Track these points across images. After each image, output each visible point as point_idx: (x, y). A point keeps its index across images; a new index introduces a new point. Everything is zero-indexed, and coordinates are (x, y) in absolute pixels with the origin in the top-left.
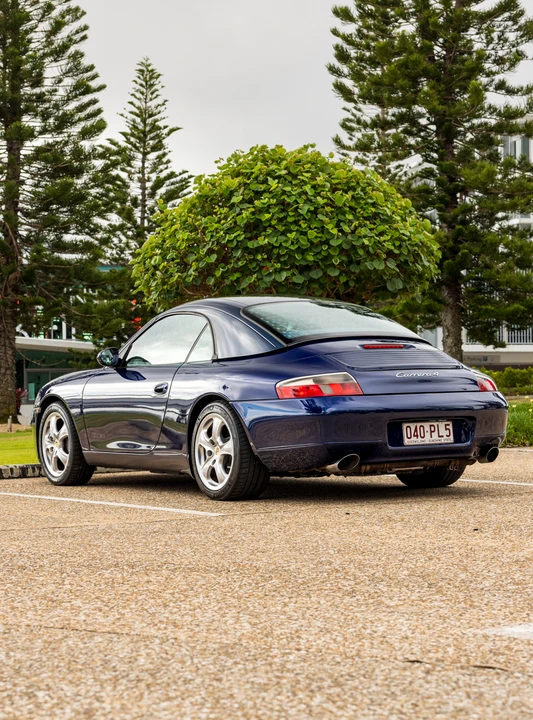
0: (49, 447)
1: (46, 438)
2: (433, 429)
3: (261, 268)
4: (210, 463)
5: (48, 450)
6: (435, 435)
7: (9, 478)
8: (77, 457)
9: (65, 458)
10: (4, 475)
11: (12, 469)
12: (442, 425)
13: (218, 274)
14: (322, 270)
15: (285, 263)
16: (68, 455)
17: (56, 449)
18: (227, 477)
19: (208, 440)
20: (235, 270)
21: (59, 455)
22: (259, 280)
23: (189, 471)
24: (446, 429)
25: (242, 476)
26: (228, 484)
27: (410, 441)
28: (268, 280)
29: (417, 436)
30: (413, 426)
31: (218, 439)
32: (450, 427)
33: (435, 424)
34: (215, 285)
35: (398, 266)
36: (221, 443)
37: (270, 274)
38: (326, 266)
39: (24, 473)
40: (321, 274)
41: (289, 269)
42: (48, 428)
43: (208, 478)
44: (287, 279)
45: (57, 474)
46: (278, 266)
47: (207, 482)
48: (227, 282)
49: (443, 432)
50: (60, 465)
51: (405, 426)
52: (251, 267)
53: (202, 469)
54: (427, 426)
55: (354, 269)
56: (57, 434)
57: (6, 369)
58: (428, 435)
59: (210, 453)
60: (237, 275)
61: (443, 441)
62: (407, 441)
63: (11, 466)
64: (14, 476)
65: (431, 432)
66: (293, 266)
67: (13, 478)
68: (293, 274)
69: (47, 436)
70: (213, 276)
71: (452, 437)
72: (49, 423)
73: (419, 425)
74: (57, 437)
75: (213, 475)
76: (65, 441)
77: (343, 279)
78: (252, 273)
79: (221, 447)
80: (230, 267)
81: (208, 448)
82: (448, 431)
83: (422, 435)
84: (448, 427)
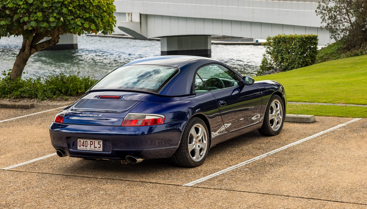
6: (93, 146)
12: (96, 142)
27: (80, 148)
29: (84, 146)
30: (82, 141)
49: (97, 145)
51: (78, 140)
54: (89, 141)
65: (91, 144)
73: (85, 140)
82: (100, 145)
83: (86, 146)
84: (99, 143)
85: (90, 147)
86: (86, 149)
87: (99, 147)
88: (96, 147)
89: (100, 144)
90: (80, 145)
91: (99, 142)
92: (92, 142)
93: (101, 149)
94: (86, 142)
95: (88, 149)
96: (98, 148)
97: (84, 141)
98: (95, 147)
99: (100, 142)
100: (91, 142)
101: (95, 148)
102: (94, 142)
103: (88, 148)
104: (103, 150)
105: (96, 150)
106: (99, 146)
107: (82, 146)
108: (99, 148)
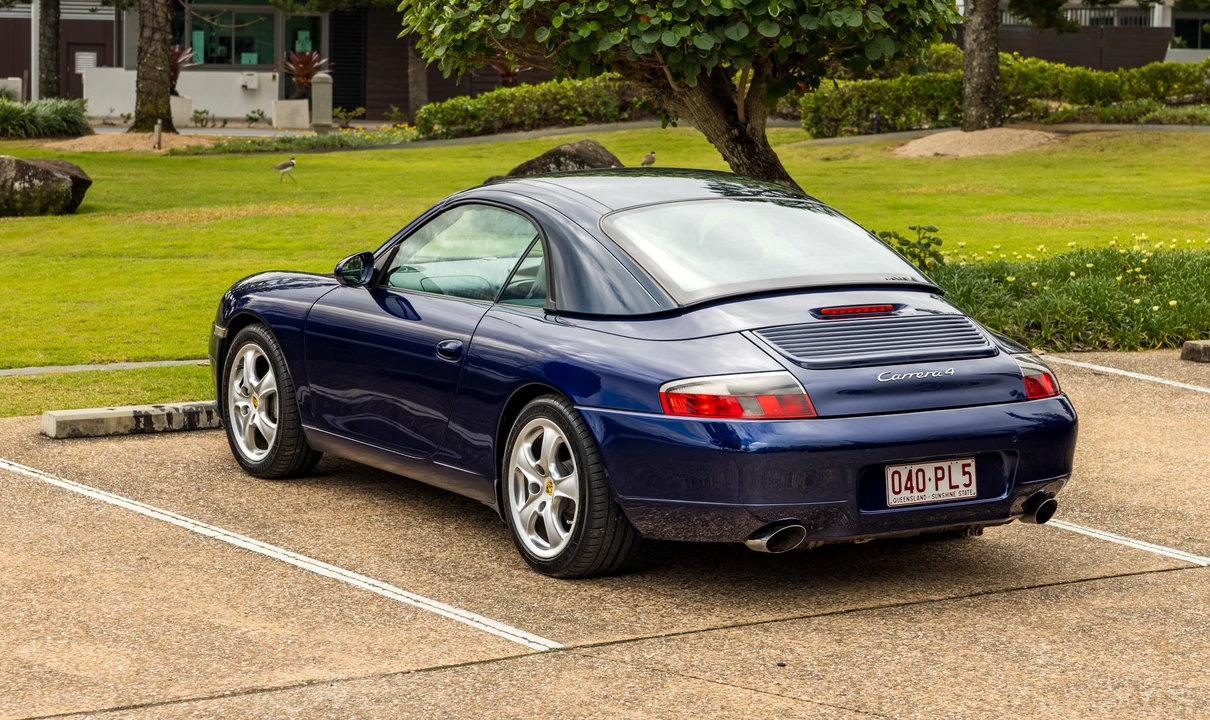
0: (241, 404)
1: (235, 387)
2: (940, 475)
3: (636, 17)
4: (535, 506)
5: (237, 408)
6: (944, 485)
7: (165, 431)
8: (291, 433)
9: (270, 428)
10: (156, 426)
11: (169, 416)
12: (956, 467)
13: (557, 23)
14: (748, 24)
15: (681, 12)
16: (275, 426)
17: (253, 410)
18: (566, 537)
19: (533, 464)
20: (588, 18)
21: (257, 421)
22: (632, 38)
23: (495, 506)
24: (964, 473)
25: (592, 542)
26: (566, 550)
27: (897, 498)
28: (648, 40)
29: (911, 489)
30: (904, 471)
31: (552, 468)
32: (972, 470)
33: (945, 465)
34: (551, 41)
35: (886, 17)
36: (556, 477)
37: (652, 30)
38: (754, 18)
39: (191, 423)
40: (745, 33)
41: (688, 23)
42: (240, 367)
43: (529, 532)
44: (683, 40)
45: (255, 456)
46: (668, 17)
47: (529, 539)
48: (573, 38)
49: (959, 478)
50: (259, 440)
51: (890, 471)
52: (618, 14)
53: (520, 510)
54: (929, 469)
55: (808, 24)
56: (255, 384)
57: (154, 31)
58: (930, 486)
59: (536, 487)
60: (592, 26)
61: (957, 494)
62: (892, 499)
63: (169, 406)
64: (175, 427)
65: (937, 479)
66: (695, 17)
67: (173, 431)
68: (694, 33)
69: (237, 383)
70: (549, 24)
71: (973, 488)
72: (242, 360)
73: (915, 468)
74: (257, 390)
75: (539, 526)
76: (270, 398)
77: (787, 42)
78: (619, 25)
79: (557, 482)
80: (580, 11)
81: (532, 479)
82: (967, 476)
83: (921, 487)
84: (967, 469)
85: (937, 489)
86: (921, 501)
87: (966, 485)
88: (957, 487)
89: (969, 473)
90: (897, 489)
91: (964, 466)
92: (941, 468)
93: (973, 491)
94: (920, 474)
95: (929, 499)
96: (962, 488)
97: (910, 472)
98: (951, 487)
99: (969, 465)
100: (937, 469)
101: (952, 491)
102: (949, 467)
103: (930, 495)
104: (981, 493)
105: (957, 496)
106: (966, 479)
107: (906, 488)
108: (967, 489)
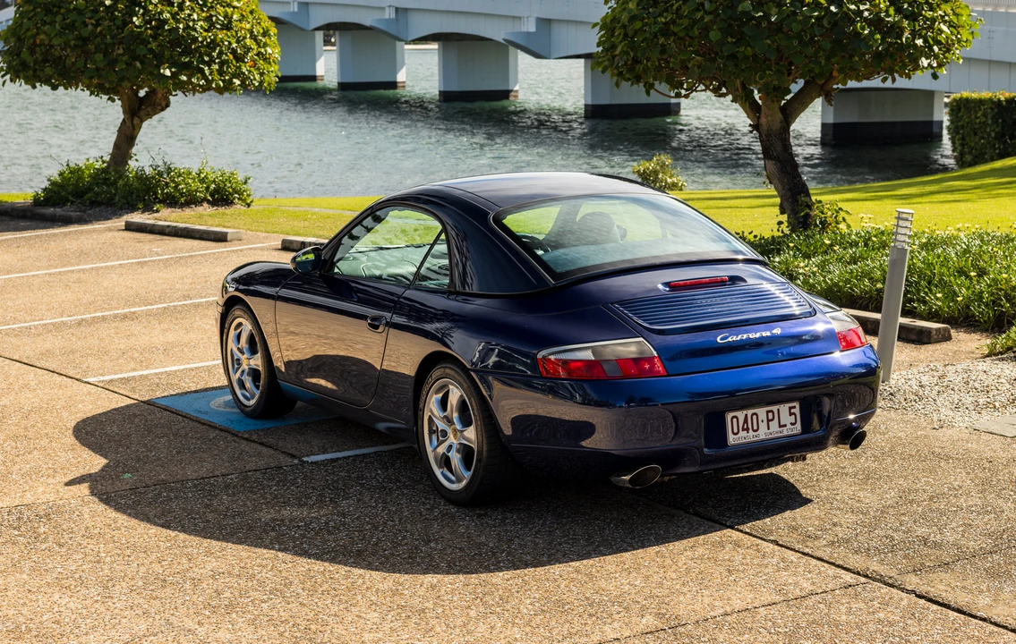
2: (771, 417)
4: (444, 448)
6: (774, 425)
12: (784, 408)
18: (467, 475)
19: (442, 415)
24: (791, 414)
26: (469, 486)
27: (736, 438)
29: (747, 430)
30: (741, 415)
31: (456, 419)
32: (797, 411)
33: (774, 408)
47: (440, 472)
49: (786, 419)
51: (729, 416)
54: (762, 412)
58: (763, 426)
59: (444, 433)
61: (786, 432)
62: (732, 440)
65: (769, 421)
71: (798, 426)
73: (750, 412)
79: (460, 432)
81: (441, 426)
82: (793, 416)
83: (755, 428)
84: (793, 411)
85: (769, 429)
86: (756, 439)
87: (792, 424)
88: (785, 426)
89: (794, 414)
90: (735, 431)
91: (790, 408)
92: (772, 411)
93: (798, 429)
94: (755, 417)
95: (762, 437)
96: (789, 426)
97: (746, 415)
98: (780, 426)
99: (794, 407)
100: (768, 412)
101: (781, 429)
102: (778, 410)
103: (763, 434)
104: (804, 430)
106: (792, 419)
107: (743, 430)
108: (793, 427)
